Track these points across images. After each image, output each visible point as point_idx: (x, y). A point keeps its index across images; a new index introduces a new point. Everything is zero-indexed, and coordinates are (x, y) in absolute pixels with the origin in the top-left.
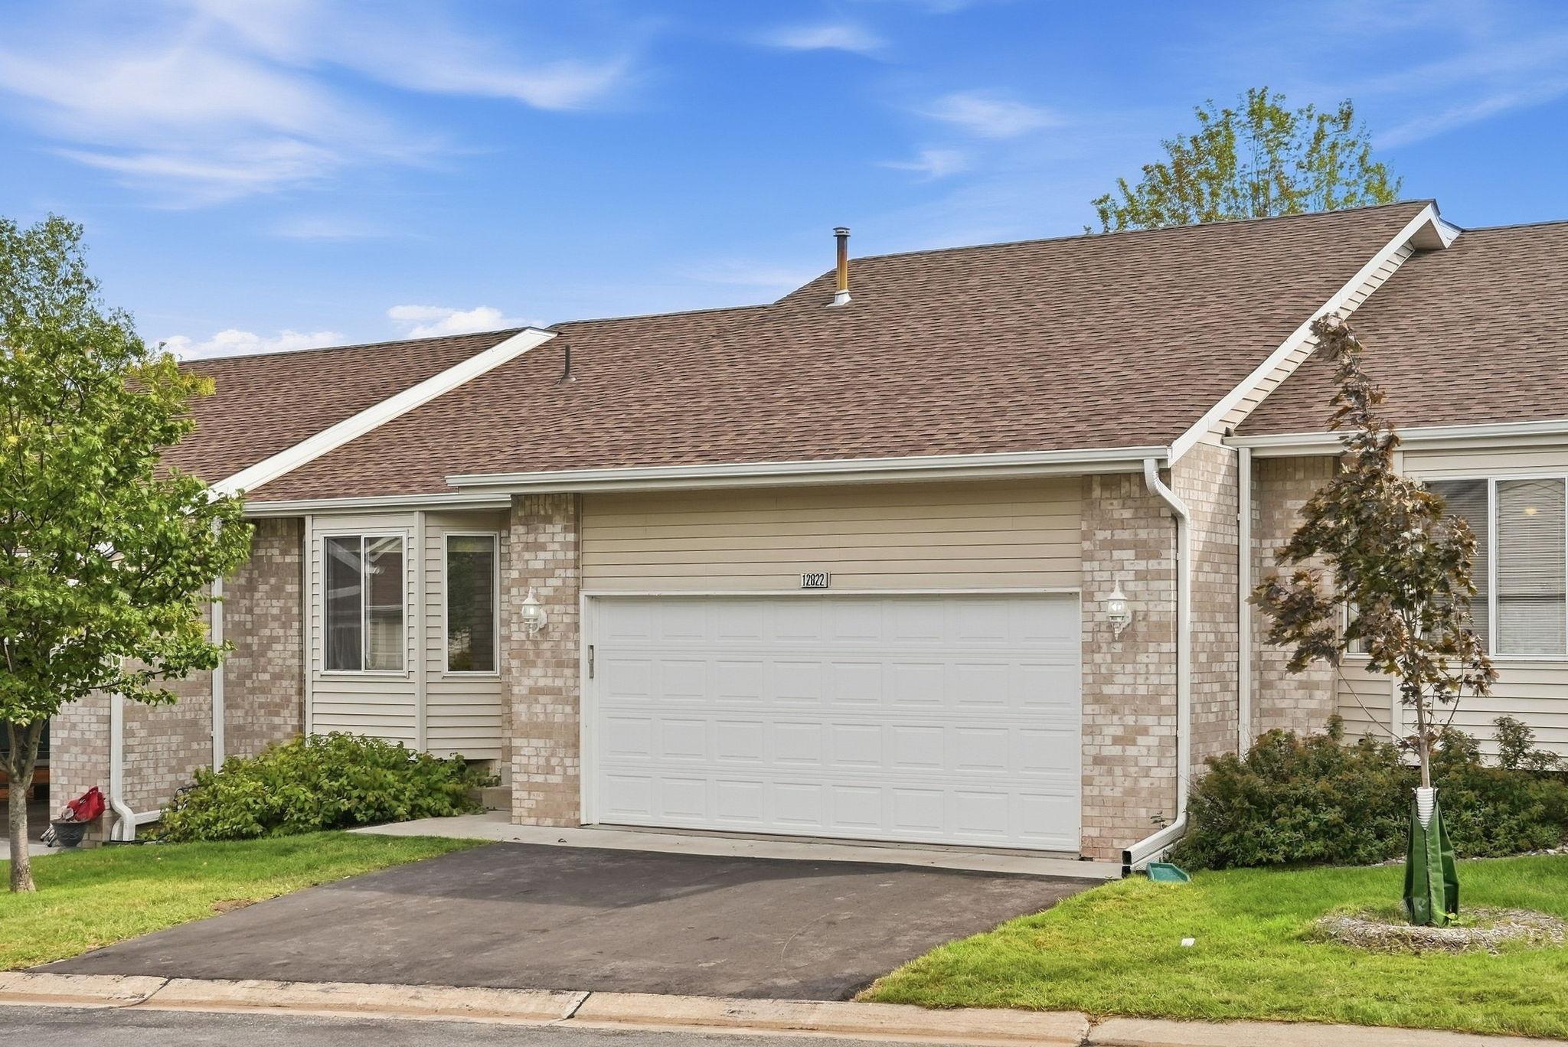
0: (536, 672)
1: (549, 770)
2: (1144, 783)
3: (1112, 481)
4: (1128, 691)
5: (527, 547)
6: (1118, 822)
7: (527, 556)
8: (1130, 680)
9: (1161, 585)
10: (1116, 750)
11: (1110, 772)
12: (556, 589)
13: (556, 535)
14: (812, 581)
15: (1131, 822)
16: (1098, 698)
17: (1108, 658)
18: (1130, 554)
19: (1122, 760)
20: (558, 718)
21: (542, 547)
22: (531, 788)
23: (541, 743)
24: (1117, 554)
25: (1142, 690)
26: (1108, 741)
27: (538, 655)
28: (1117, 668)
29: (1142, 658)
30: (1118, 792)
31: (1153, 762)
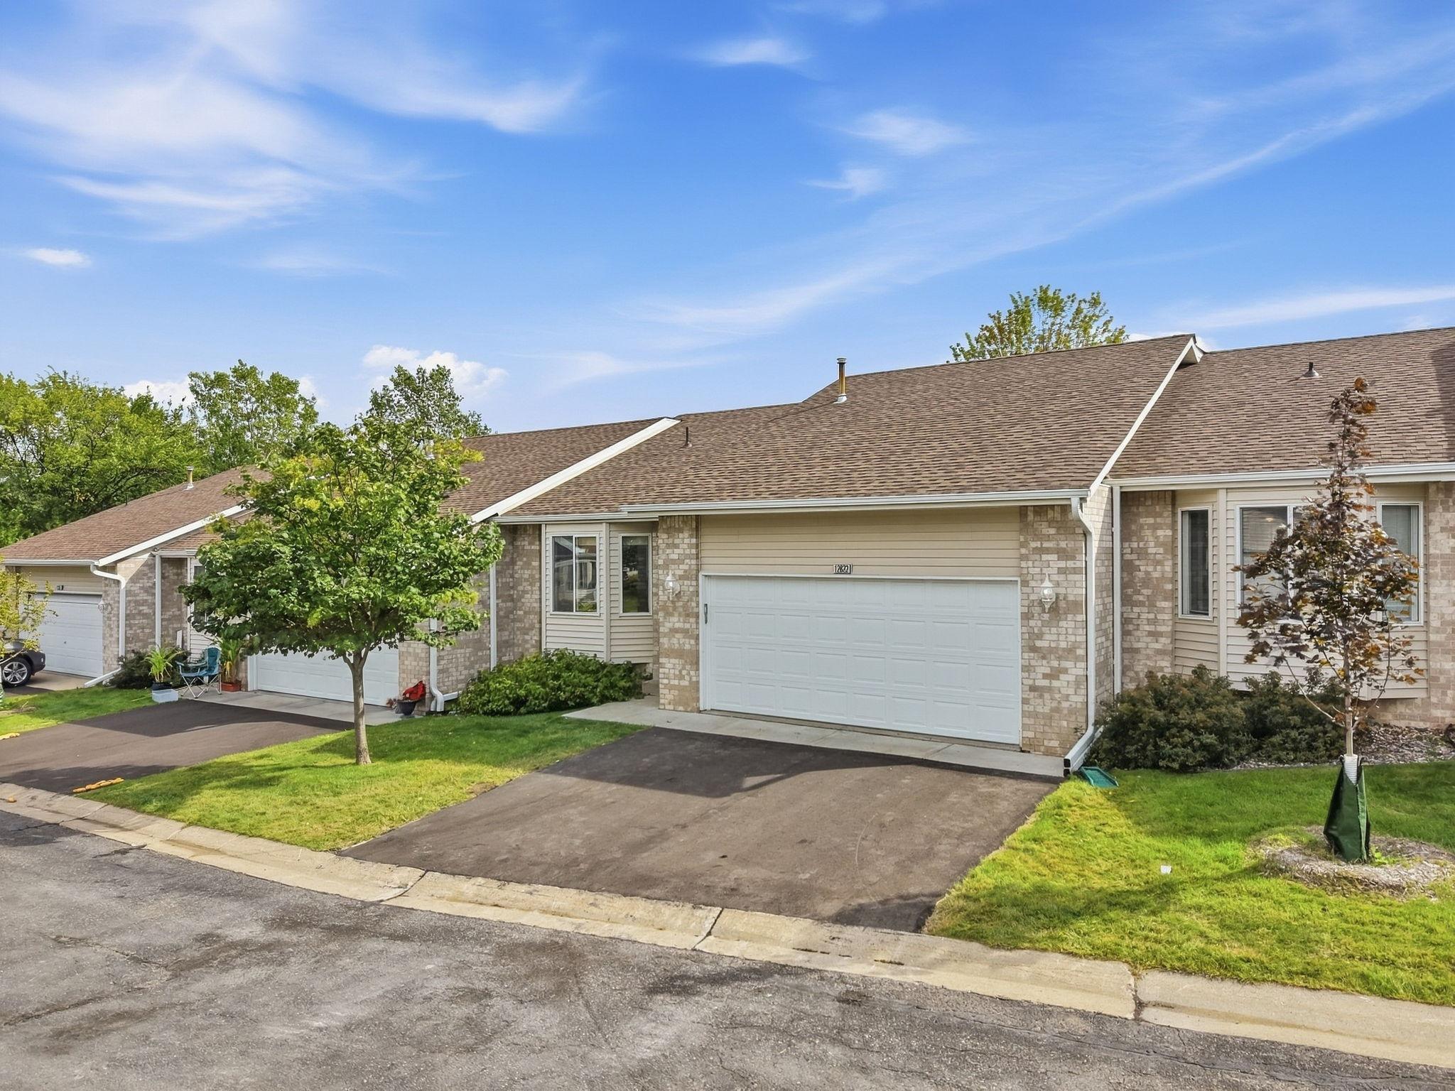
0: (675, 619)
1: (681, 677)
2: (1065, 705)
3: (1041, 510)
4: (1053, 645)
5: (668, 546)
6: (1046, 728)
7: (668, 551)
8: (1055, 637)
9: (1077, 577)
10: (1045, 683)
11: (1041, 696)
12: (685, 571)
13: (685, 540)
14: (841, 569)
15: (1057, 730)
16: (1034, 649)
17: (1039, 623)
18: (1055, 557)
19: (1050, 689)
20: (687, 647)
21: (676, 546)
22: (671, 688)
23: (676, 661)
24: (1045, 557)
25: (1063, 645)
26: (1040, 676)
27: (675, 608)
28: (1045, 630)
29: (1063, 624)
30: (1047, 710)
31: (1071, 691)
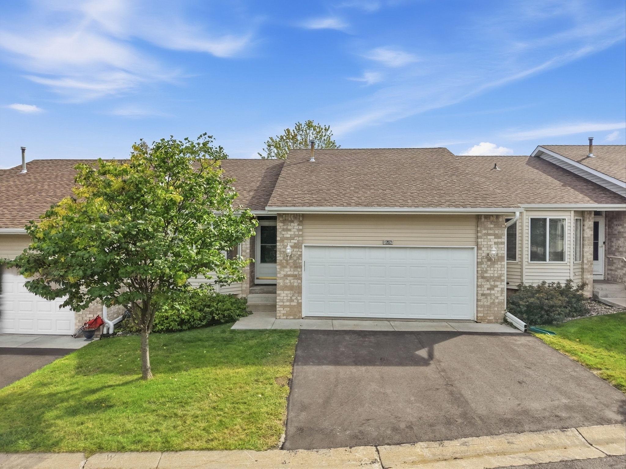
0: (287, 269)
1: (293, 301)
2: (497, 301)
3: (487, 217)
4: (492, 275)
5: (284, 230)
6: (489, 312)
7: (283, 233)
8: (492, 272)
9: (503, 246)
10: (489, 292)
11: (486, 298)
12: (295, 243)
13: (294, 227)
15: (493, 312)
16: (483, 277)
17: (486, 266)
18: (493, 237)
19: (490, 295)
20: (295, 284)
21: (290, 230)
22: (284, 307)
23: (289, 292)
24: (489, 237)
25: (496, 275)
26: (486, 289)
27: (288, 264)
28: (488, 269)
29: (496, 266)
30: (488, 304)
31: (499, 295)
